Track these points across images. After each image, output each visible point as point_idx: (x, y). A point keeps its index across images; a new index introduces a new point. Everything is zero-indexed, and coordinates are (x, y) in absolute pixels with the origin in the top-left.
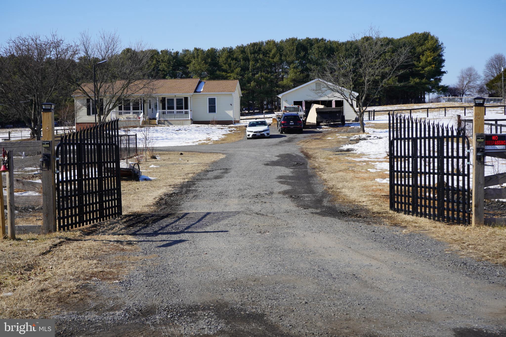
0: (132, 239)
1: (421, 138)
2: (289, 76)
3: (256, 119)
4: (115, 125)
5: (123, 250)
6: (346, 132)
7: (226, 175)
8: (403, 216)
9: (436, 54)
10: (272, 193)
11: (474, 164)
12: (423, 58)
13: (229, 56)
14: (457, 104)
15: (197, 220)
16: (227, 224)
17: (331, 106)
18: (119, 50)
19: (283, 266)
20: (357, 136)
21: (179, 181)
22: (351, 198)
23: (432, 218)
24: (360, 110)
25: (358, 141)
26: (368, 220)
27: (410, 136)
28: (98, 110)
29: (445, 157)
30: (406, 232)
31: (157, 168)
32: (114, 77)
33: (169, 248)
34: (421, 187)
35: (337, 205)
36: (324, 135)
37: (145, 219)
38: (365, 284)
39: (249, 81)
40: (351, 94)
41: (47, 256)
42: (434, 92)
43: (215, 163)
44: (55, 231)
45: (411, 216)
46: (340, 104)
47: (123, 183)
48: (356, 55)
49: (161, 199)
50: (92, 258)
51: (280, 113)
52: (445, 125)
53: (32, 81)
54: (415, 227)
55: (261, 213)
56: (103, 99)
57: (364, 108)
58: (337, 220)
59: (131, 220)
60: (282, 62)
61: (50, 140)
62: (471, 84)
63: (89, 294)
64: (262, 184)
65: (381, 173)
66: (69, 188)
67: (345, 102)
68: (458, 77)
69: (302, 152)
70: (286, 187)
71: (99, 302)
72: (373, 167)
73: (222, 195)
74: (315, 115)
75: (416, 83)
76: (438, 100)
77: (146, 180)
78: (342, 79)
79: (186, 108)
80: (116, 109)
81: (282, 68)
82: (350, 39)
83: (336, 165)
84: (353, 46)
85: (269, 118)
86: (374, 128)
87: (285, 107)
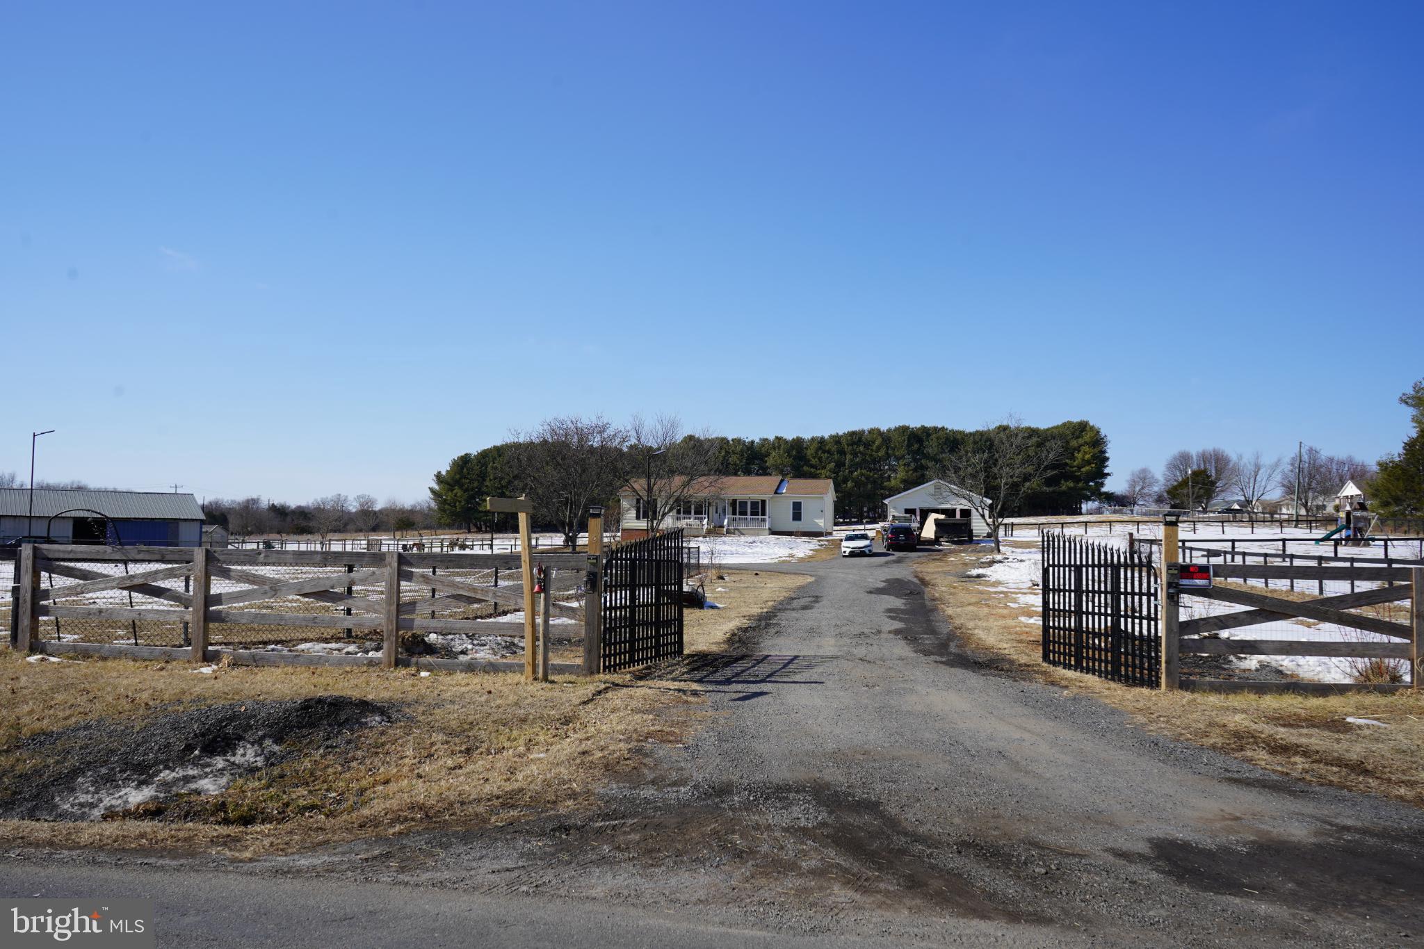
0: (698, 688)
1: (1087, 566)
2: (898, 476)
3: (854, 530)
4: (678, 534)
5: (686, 702)
6: (974, 551)
7: (817, 605)
8: (1061, 672)
9: (1096, 450)
10: (879, 632)
11: (1164, 604)
12: (1079, 456)
13: (820, 448)
14: (1126, 518)
15: (782, 666)
16: (823, 673)
17: (955, 516)
18: (679, 438)
19: (902, 736)
20: (990, 557)
21: (756, 610)
22: (987, 643)
23: (1103, 675)
24: (994, 522)
25: (991, 563)
26: (1013, 674)
27: (1073, 563)
28: (650, 513)
29: (1122, 593)
30: (1067, 694)
31: (726, 592)
32: (672, 472)
33: (747, 702)
34: (1088, 632)
35: (969, 653)
36: (945, 555)
37: (713, 662)
38: (1016, 766)
39: (845, 481)
40: (982, 501)
41: (590, 706)
42: (1094, 500)
43: (800, 588)
44: (598, 672)
45: (1073, 672)
46: (966, 513)
47: (685, 611)
48: (989, 449)
49: (734, 635)
50: (647, 712)
51: (886, 524)
52: (1115, 548)
53: (569, 474)
54: (1080, 687)
55: (867, 658)
56: (656, 500)
57: (1000, 520)
58: (972, 674)
59: (696, 661)
60: (888, 456)
61: (598, 554)
62: (1146, 491)
63: (644, 761)
64: (866, 618)
65: (1026, 610)
66: (613, 614)
67: (974, 511)
68: (1128, 481)
69: (916, 577)
70: (898, 625)
71: (658, 773)
72: (1014, 600)
73: (813, 632)
74: (934, 528)
75: (1070, 488)
76: (1098, 511)
77: (713, 607)
78: (969, 481)
79: (764, 514)
80: (674, 513)
81: (889, 465)
82: (980, 429)
83: (963, 596)
84: (984, 438)
85: (872, 530)
86: (1013, 547)
87: (893, 516)
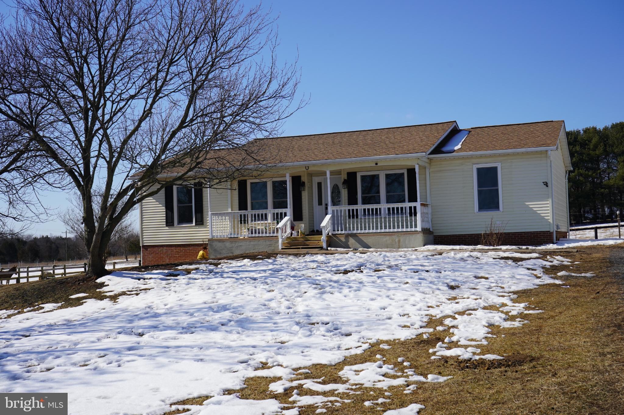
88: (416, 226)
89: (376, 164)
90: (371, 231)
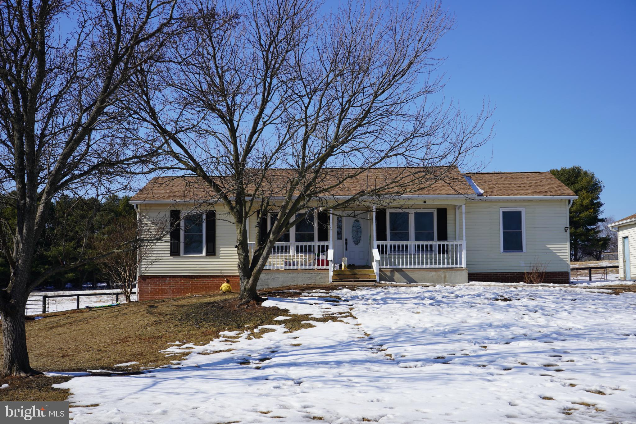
88: (461, 263)
89: (425, 202)
90: (417, 266)
